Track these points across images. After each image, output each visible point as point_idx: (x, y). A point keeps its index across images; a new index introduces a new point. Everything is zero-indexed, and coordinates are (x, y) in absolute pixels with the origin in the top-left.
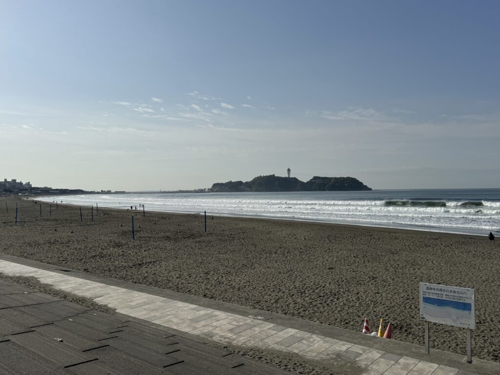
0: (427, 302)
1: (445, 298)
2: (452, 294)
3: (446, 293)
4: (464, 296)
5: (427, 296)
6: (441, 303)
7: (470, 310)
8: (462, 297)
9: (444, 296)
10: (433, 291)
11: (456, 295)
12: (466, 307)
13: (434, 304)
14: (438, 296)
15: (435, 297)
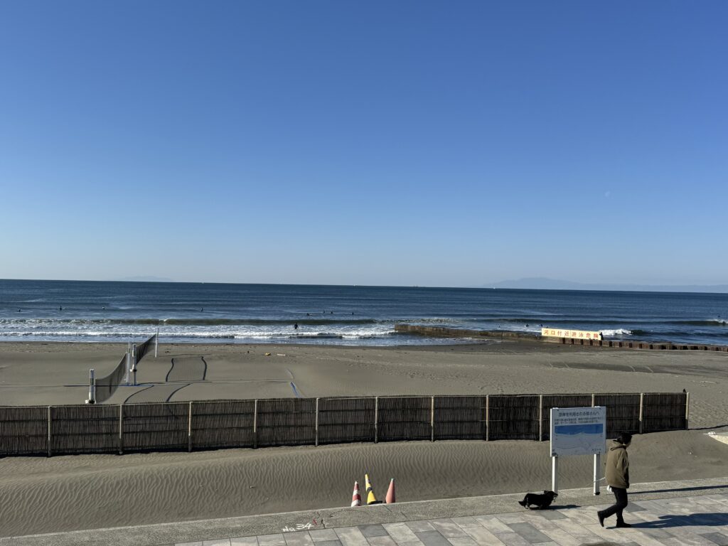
0: (559, 433)
1: (578, 424)
2: (586, 416)
3: (579, 417)
4: (597, 416)
5: (560, 425)
6: (573, 430)
7: (602, 432)
8: (595, 418)
9: (577, 421)
10: (566, 417)
11: (589, 416)
12: (597, 428)
13: (565, 433)
14: (572, 422)
15: (568, 424)
